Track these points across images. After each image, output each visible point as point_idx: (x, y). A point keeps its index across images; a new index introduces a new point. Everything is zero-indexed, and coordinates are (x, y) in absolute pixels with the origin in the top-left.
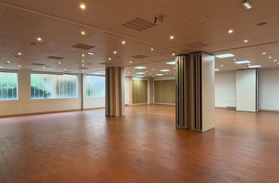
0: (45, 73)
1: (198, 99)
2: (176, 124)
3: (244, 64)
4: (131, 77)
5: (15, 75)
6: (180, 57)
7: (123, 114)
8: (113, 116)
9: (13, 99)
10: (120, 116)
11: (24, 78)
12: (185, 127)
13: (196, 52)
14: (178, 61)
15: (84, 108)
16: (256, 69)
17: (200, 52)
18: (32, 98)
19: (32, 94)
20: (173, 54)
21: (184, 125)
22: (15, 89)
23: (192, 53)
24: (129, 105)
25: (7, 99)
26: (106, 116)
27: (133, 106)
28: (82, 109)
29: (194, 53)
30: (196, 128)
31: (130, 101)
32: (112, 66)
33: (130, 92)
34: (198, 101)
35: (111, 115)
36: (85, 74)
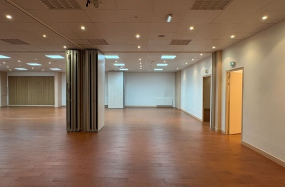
1: (94, 98)
2: (67, 128)
3: (119, 66)
6: (72, 51)
12: (78, 130)
13: (92, 49)
14: (70, 55)
16: (124, 71)
17: (96, 50)
20: (65, 47)
21: (77, 127)
23: (87, 49)
29: (89, 49)
30: (91, 128)
34: (94, 101)
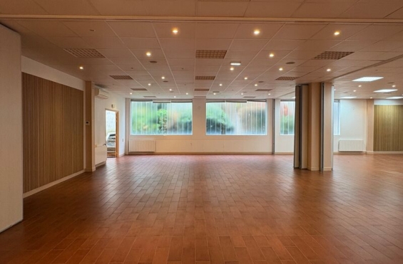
0: (223, 101)
4: (373, 100)
5: (190, 105)
7: (326, 168)
8: (306, 169)
9: (188, 134)
10: (320, 170)
11: (199, 109)
15: (276, 151)
18: (207, 134)
19: (208, 129)
22: (190, 123)
24: (366, 154)
25: (183, 134)
26: (295, 168)
27: (375, 155)
28: (273, 153)
31: (368, 144)
32: (305, 82)
33: (369, 127)
35: (303, 167)
36: (277, 99)
